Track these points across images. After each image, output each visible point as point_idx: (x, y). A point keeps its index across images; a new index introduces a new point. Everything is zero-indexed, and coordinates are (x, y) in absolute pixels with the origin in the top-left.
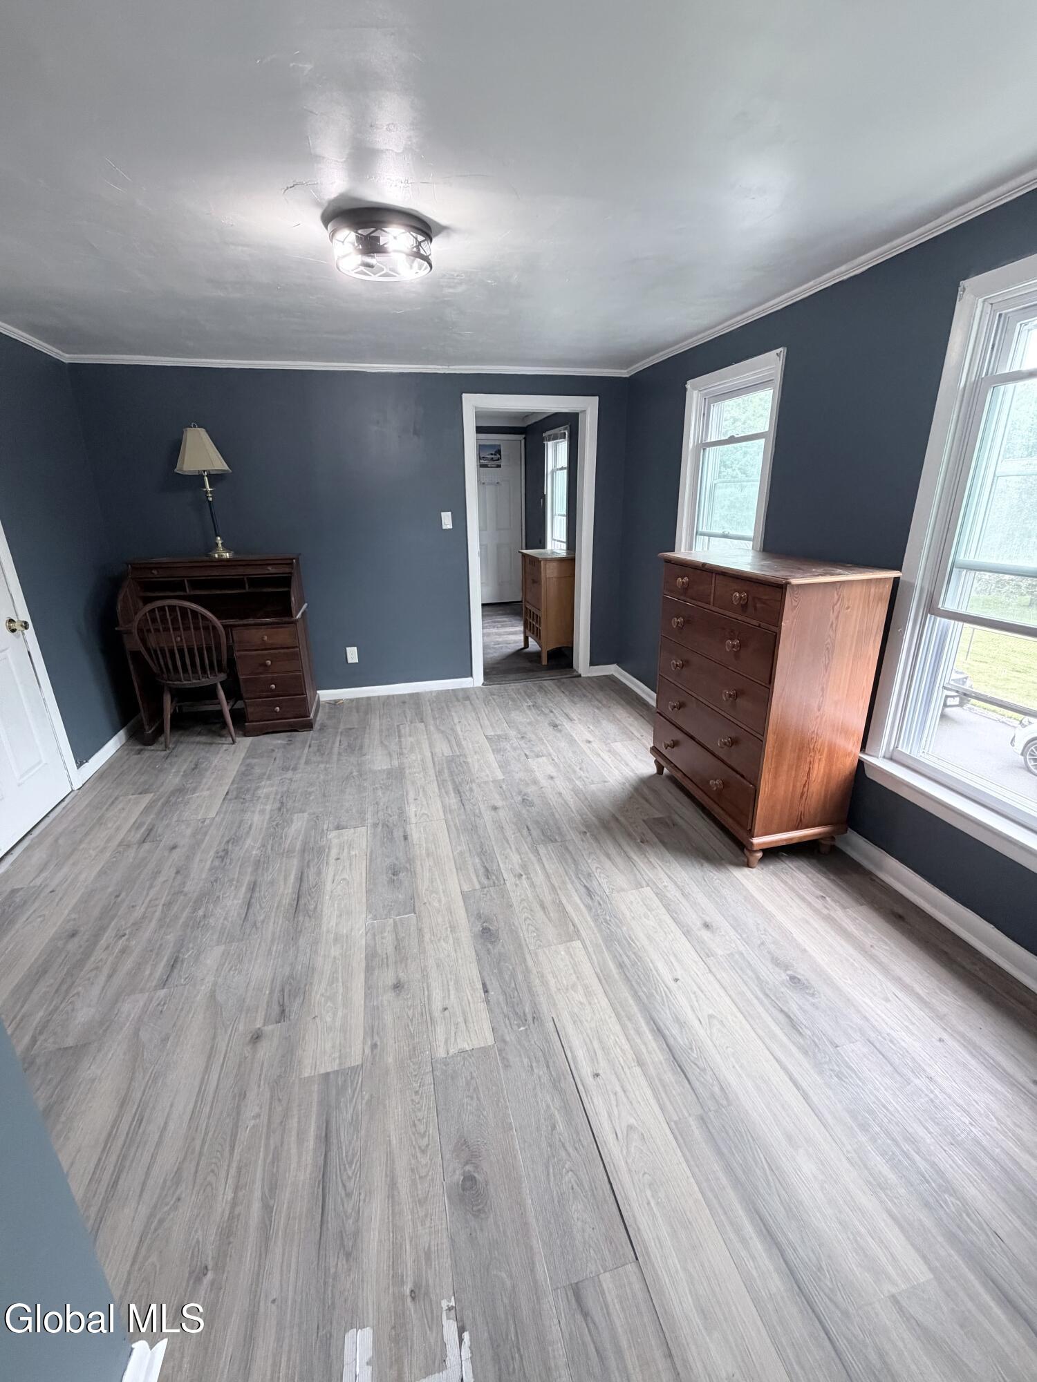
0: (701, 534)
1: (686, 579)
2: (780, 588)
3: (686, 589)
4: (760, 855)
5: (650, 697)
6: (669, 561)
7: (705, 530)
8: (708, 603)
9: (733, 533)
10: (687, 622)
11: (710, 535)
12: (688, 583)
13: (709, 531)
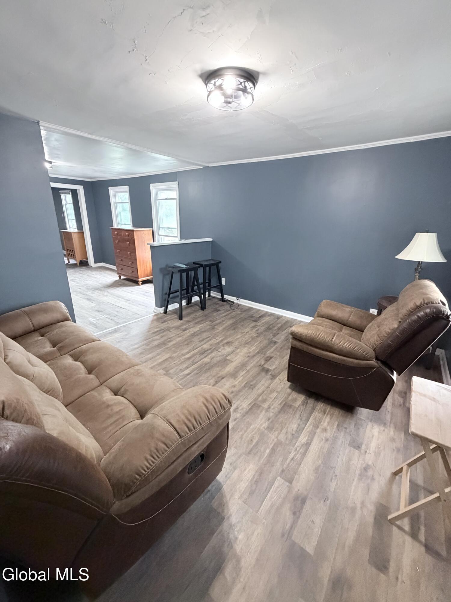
0: (120, 224)
1: (117, 232)
2: (133, 231)
3: (117, 234)
4: (141, 283)
5: (114, 268)
6: (112, 229)
7: (120, 223)
8: (122, 236)
9: (126, 223)
10: (119, 241)
11: (122, 224)
12: (118, 233)
13: (121, 223)
